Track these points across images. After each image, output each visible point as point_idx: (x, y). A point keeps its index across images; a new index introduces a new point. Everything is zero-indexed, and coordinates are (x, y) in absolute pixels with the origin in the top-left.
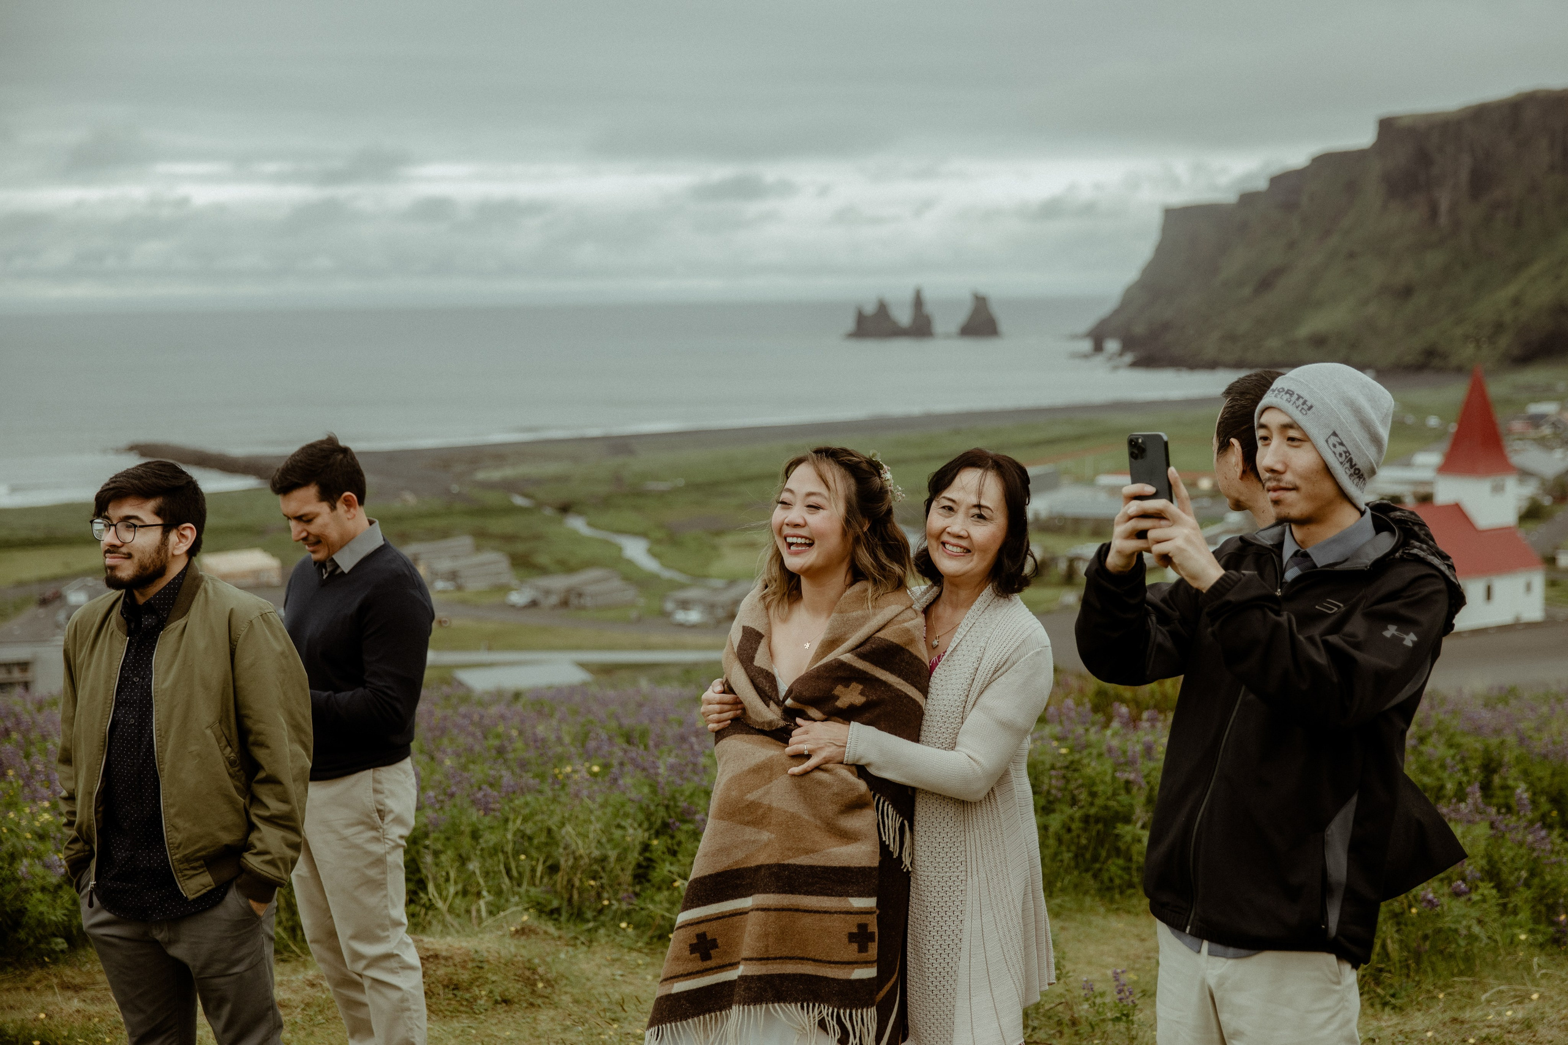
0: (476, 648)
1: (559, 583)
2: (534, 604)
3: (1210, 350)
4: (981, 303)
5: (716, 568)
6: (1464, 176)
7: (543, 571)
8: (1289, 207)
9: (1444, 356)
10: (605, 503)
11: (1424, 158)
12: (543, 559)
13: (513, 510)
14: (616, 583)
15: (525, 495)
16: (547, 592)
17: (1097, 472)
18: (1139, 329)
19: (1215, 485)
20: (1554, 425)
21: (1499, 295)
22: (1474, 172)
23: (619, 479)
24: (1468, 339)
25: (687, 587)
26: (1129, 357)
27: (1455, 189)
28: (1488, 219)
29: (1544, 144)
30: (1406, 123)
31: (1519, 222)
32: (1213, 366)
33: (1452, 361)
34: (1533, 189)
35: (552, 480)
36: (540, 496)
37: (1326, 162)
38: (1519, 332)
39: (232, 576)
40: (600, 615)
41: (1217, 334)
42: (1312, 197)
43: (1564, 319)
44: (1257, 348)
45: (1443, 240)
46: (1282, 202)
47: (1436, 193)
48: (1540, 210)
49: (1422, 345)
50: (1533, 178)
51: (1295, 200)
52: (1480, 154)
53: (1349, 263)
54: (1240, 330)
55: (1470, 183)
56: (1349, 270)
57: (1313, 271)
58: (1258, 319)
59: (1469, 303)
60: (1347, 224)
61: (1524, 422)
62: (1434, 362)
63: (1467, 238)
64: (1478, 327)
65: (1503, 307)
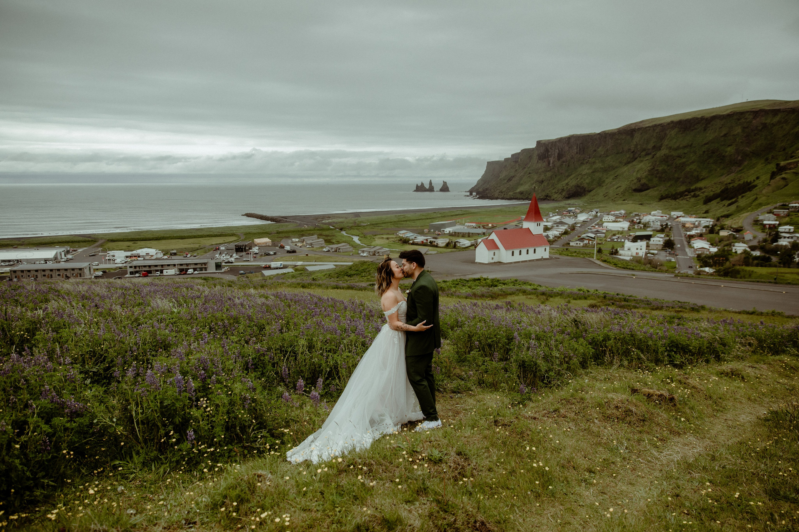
0: (313, 262)
1: (335, 246)
2: (328, 251)
3: (496, 195)
4: (445, 183)
5: (373, 243)
6: (556, 155)
7: (333, 243)
8: (516, 162)
9: (550, 197)
10: (351, 228)
11: (547, 151)
12: (334, 241)
13: (329, 229)
14: (348, 247)
15: (333, 226)
16: (332, 248)
17: (466, 222)
18: (481, 190)
19: (492, 225)
20: (573, 213)
21: (563, 183)
22: (559, 154)
23: (355, 223)
24: (556, 193)
25: (365, 247)
26: (478, 196)
27: (554, 158)
28: (562, 165)
29: (575, 147)
30: (543, 142)
31: (569, 166)
32: (497, 198)
33: (552, 198)
34: (572, 158)
35: (340, 222)
36: (336, 226)
37: (524, 151)
38: (567, 191)
39: (260, 244)
40: (343, 254)
41: (498, 191)
42: (521, 159)
43: (578, 188)
44: (507, 194)
45: (551, 170)
46: (514, 160)
47: (550, 159)
48: (574, 163)
49: (545, 194)
50: (572, 155)
51: (517, 160)
52: (560, 149)
53: (529, 175)
54: (503, 190)
55: (558, 156)
56: (529, 177)
57: (521, 177)
58: (508, 188)
59: (556, 184)
60: (529, 166)
61: (566, 212)
62: (547, 198)
63: (556, 169)
64: (558, 190)
65: (564, 185)
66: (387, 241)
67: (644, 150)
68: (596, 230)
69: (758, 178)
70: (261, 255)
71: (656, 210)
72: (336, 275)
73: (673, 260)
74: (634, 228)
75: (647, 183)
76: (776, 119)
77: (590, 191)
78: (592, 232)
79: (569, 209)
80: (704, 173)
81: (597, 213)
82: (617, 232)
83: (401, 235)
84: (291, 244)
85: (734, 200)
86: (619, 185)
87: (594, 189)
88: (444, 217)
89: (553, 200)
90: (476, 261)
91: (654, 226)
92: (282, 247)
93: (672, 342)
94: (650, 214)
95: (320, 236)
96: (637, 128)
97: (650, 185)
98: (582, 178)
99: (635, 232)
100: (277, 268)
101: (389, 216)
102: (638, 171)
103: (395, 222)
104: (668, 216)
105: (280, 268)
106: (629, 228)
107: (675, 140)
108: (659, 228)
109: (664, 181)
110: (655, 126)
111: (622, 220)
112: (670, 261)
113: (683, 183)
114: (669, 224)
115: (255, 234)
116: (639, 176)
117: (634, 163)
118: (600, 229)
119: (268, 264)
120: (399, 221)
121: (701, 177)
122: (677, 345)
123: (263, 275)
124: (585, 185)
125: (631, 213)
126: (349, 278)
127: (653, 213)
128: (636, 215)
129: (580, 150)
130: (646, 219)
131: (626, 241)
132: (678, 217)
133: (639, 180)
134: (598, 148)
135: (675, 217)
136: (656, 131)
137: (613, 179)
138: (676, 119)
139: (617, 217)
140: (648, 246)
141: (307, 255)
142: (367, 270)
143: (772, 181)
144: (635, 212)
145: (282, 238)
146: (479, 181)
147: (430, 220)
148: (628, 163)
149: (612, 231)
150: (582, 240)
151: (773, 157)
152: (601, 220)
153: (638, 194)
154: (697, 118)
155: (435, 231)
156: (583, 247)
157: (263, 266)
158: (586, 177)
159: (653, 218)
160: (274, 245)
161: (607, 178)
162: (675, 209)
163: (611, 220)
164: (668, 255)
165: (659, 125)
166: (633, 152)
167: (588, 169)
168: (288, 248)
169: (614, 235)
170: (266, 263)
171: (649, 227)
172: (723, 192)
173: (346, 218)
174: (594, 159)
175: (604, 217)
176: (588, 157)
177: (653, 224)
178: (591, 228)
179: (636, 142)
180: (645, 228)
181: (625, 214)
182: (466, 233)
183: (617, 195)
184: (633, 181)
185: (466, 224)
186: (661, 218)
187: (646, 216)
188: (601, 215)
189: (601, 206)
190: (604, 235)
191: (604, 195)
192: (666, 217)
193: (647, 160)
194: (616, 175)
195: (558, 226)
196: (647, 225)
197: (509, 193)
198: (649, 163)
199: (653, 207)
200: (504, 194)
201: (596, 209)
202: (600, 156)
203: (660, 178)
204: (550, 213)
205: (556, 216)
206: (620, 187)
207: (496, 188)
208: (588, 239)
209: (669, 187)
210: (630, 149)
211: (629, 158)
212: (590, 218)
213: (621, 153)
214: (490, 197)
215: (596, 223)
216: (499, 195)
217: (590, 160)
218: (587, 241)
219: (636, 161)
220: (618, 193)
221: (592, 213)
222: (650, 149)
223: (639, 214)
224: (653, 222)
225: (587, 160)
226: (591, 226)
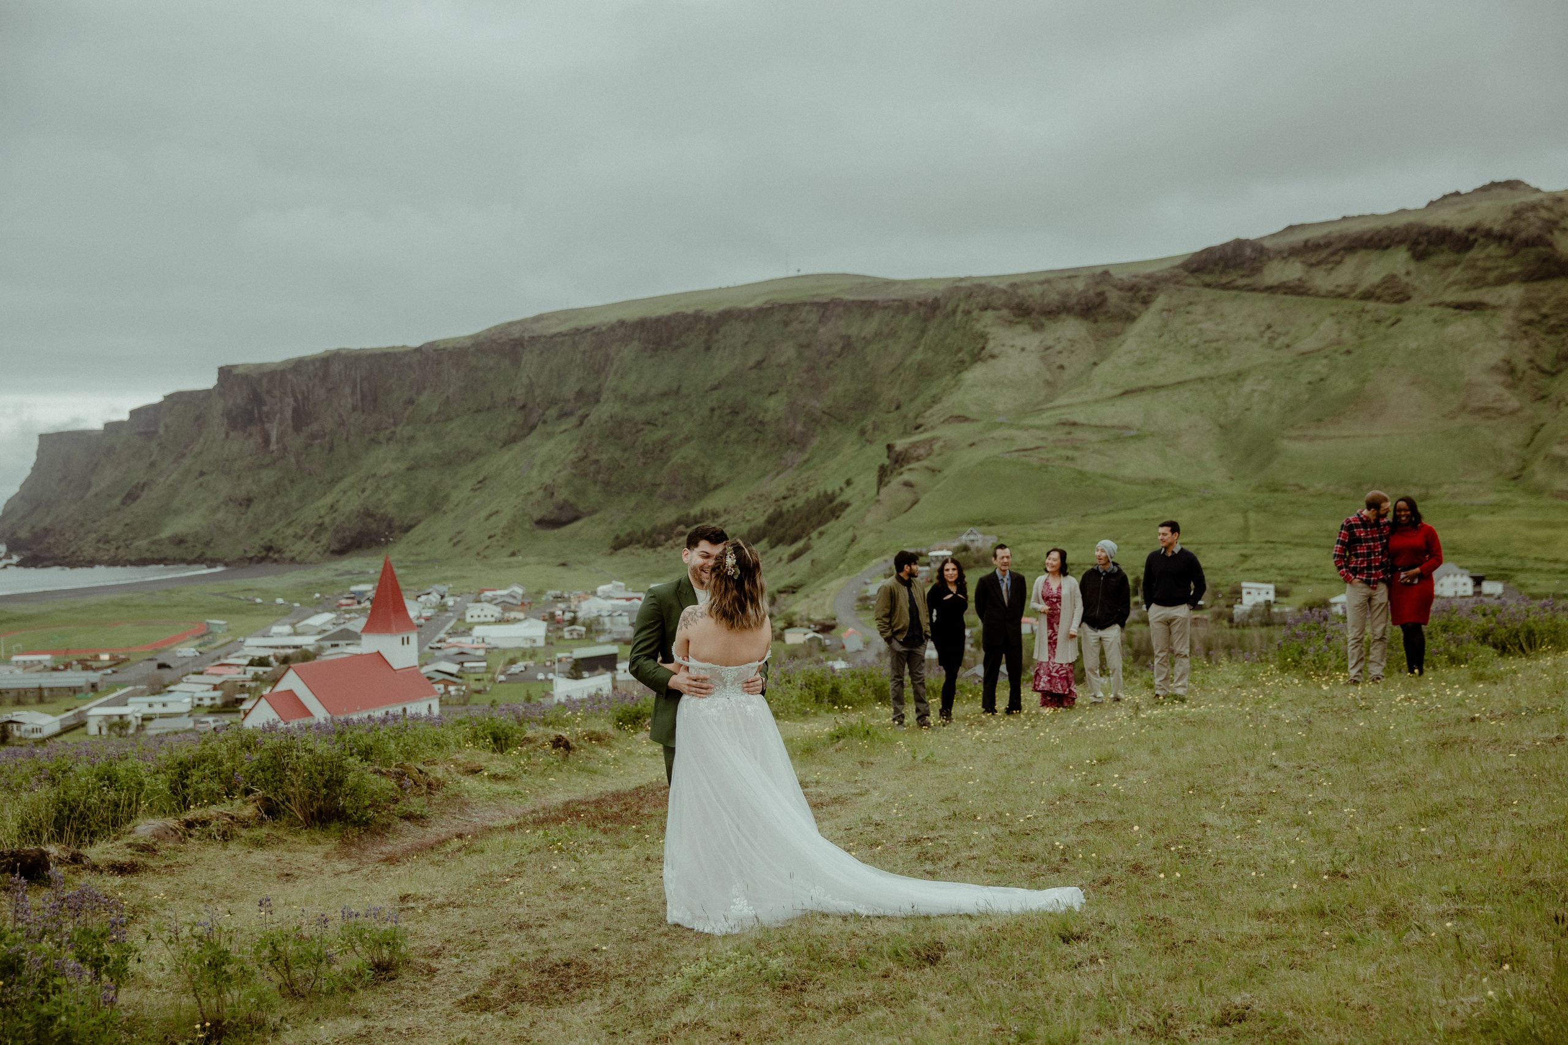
3: (88, 551)
6: (289, 413)
8: (149, 435)
9: (279, 551)
11: (257, 399)
18: (23, 534)
19: (111, 655)
21: (319, 503)
22: (295, 411)
24: (297, 537)
26: (16, 559)
27: (281, 424)
28: (308, 446)
29: (348, 391)
30: (241, 370)
31: (331, 449)
32: (91, 563)
33: (287, 555)
34: (342, 424)
37: (175, 400)
38: (336, 531)
41: (93, 536)
42: (167, 427)
43: (369, 520)
44: (127, 546)
45: (274, 462)
46: (141, 430)
47: (267, 426)
48: (347, 439)
49: (262, 543)
50: (340, 416)
51: (153, 429)
52: (299, 397)
53: (201, 479)
54: (113, 533)
55: (293, 418)
56: (201, 485)
57: (171, 485)
58: (127, 525)
59: (296, 510)
60: (197, 449)
61: (347, 598)
62: (271, 554)
63: (293, 460)
64: (305, 528)
65: (323, 512)
67: (553, 402)
68: (454, 650)
69: (848, 483)
71: (609, 582)
74: (561, 638)
75: (572, 499)
76: (872, 326)
77: (407, 529)
78: (447, 658)
79: (354, 588)
80: (719, 471)
81: (442, 597)
82: (518, 654)
85: (800, 544)
86: (493, 507)
87: (420, 521)
89: (292, 560)
91: (615, 629)
94: (594, 593)
96: (526, 335)
97: (581, 506)
98: (378, 487)
99: (568, 648)
102: (542, 464)
106: (547, 638)
107: (633, 377)
109: (619, 493)
110: (577, 331)
111: (521, 616)
113: (669, 497)
116: (547, 479)
117: (531, 440)
118: (467, 647)
121: (714, 482)
124: (392, 511)
125: (540, 593)
127: (601, 589)
128: (557, 598)
129: (363, 397)
130: (589, 608)
131: (553, 676)
133: (549, 491)
134: (419, 393)
136: (581, 348)
137: (474, 490)
138: (632, 315)
139: (506, 606)
140: (614, 687)
143: (883, 490)
144: (551, 587)
146: (9, 501)
148: (510, 441)
149: (505, 651)
151: (876, 428)
152: (462, 620)
153: (550, 533)
154: (685, 316)
158: (390, 484)
159: (608, 604)
161: (455, 487)
163: (489, 619)
165: (587, 330)
166: (523, 407)
167: (396, 460)
169: (513, 662)
171: (603, 631)
172: (771, 521)
174: (409, 428)
175: (467, 608)
176: (391, 421)
177: (612, 623)
178: (439, 645)
179: (528, 377)
180: (593, 635)
181: (524, 596)
182: (26, 691)
183: (490, 537)
184: (531, 493)
185: (15, 658)
186: (628, 603)
187: (585, 599)
188: (455, 602)
189: (448, 574)
190: (484, 664)
191: (451, 540)
192: (639, 599)
193: (566, 430)
194: (480, 478)
195: (337, 645)
196: (594, 628)
197: (136, 543)
198: (571, 442)
199: (597, 572)
200: (117, 548)
201: (436, 586)
202: (428, 420)
203: (607, 484)
204: (297, 605)
205: (317, 613)
206: (497, 512)
207: (82, 525)
208: (444, 680)
209: (634, 510)
210: (513, 399)
211: (513, 424)
212: (427, 613)
213: (489, 409)
214: (65, 557)
215: (448, 627)
216: (98, 550)
217: (398, 429)
218: (442, 686)
219: (534, 433)
220: (492, 533)
221: (430, 597)
222: (569, 401)
223: (566, 595)
224: (610, 615)
225: (388, 431)
226: (437, 639)
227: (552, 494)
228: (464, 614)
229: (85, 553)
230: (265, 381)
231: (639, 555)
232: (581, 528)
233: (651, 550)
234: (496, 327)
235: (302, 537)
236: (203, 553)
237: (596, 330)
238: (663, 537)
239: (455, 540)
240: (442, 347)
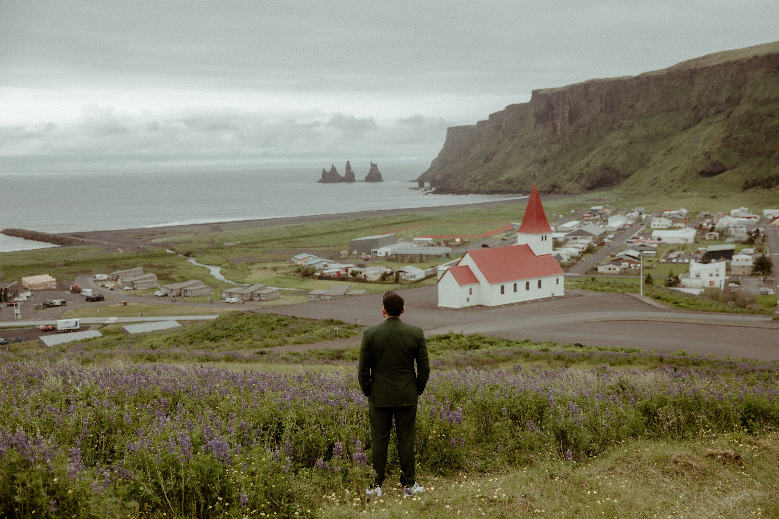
0: (136, 316)
1: (177, 286)
2: (166, 295)
3: (466, 186)
4: (374, 167)
5: (249, 279)
6: (567, 114)
7: (174, 281)
8: (498, 127)
9: (559, 188)
10: (205, 252)
11: (550, 107)
12: (174, 276)
13: (164, 255)
14: (202, 286)
15: (172, 250)
16: (172, 290)
17: (415, 236)
18: (438, 177)
19: (461, 239)
20: (601, 215)
21: (581, 162)
22: (570, 113)
23: (213, 242)
24: (569, 180)
25: (233, 287)
26: (434, 189)
27: (563, 119)
28: (576, 132)
29: (598, 101)
30: (543, 92)
31: (588, 133)
32: (467, 192)
33: (563, 190)
34: (594, 119)
35: (186, 242)
36: (178, 249)
37: (511, 108)
38: (589, 177)
39: (34, 285)
40: (193, 299)
41: (469, 179)
42: (506, 123)
43: (606, 171)
44: (485, 184)
45: (559, 140)
46: (494, 125)
47: (556, 121)
48: (597, 128)
49: (550, 183)
50: (594, 115)
51: (500, 124)
52: (573, 105)
53: (522, 150)
54: (478, 178)
55: (569, 117)
56: (522, 153)
57: (507, 153)
58: (485, 173)
59: (569, 166)
60: (520, 134)
61: (589, 213)
62: (555, 189)
63: (568, 139)
64: (573, 176)
65: (582, 167)
66: (274, 274)
67: (712, 105)
68: (640, 244)
70: (37, 308)
71: (738, 207)
72: (188, 340)
73: (771, 292)
74: (704, 239)
75: (721, 160)
77: (627, 176)
78: (634, 248)
79: (593, 208)
81: (640, 214)
82: (675, 247)
83: (299, 263)
84: (93, 284)
86: (675, 165)
87: (634, 172)
88: (374, 227)
89: (566, 192)
90: (440, 305)
91: (736, 235)
92: (76, 291)
93: (750, 406)
94: (729, 214)
95: (148, 267)
96: (698, 67)
97: (726, 164)
98: (612, 154)
99: (706, 245)
100: (68, 331)
101: (275, 227)
102: (705, 141)
103: (286, 238)
104: (759, 217)
105: (74, 331)
106: (695, 238)
107: (761, 88)
108: (745, 237)
109: (749, 157)
110: (729, 64)
111: (682, 225)
112: (766, 294)
114: (761, 230)
115: (22, 267)
116: (707, 148)
117: (699, 127)
118: (647, 242)
119: (51, 322)
120: (293, 237)
122: (756, 409)
123: (42, 345)
124: (618, 166)
125: (697, 213)
126: (213, 344)
127: (733, 211)
128: (706, 216)
129: (606, 105)
130: (723, 222)
131: (693, 261)
132: (774, 218)
133: (707, 155)
134: (637, 101)
135: (770, 217)
136: (730, 73)
137: (665, 155)
138: (762, 53)
139: (675, 220)
140: (728, 269)
141: (125, 304)
142: (245, 328)
144: (704, 210)
145: (76, 273)
146: (434, 161)
147: (349, 234)
148: (687, 127)
149: (667, 245)
150: (618, 261)
152: (649, 227)
153: (707, 179)
155: (359, 254)
156: (620, 274)
157: (42, 327)
158: (618, 152)
159: (735, 221)
160: (61, 287)
161: (654, 154)
162: (770, 205)
163: (664, 227)
164: (762, 283)
165: (735, 63)
166: (695, 108)
167: (622, 138)
168: (88, 292)
169: (672, 251)
170: (46, 322)
171: (730, 236)
173: (196, 234)
174: (630, 121)
175: (652, 220)
176: (621, 117)
177: (736, 231)
178: (632, 240)
179: (699, 90)
180: (723, 238)
181: (687, 214)
182: (415, 255)
183: (672, 181)
184: (697, 157)
185: (415, 239)
186: (748, 220)
187: (722, 217)
188: (647, 217)
189: (646, 201)
190: (654, 252)
191: (650, 182)
192: (755, 218)
193: (719, 121)
194: (669, 148)
195: (576, 238)
196: (725, 234)
197: (489, 183)
198: (722, 127)
199: (733, 202)
200: (480, 185)
201: (638, 208)
202: (641, 116)
203: (742, 151)
204: (561, 216)
205: (571, 220)
206: (677, 167)
207: (465, 173)
208: (629, 260)
209: (758, 166)
210: (690, 104)
211: (688, 118)
212: (630, 222)
213: (675, 109)
214: (455, 189)
215: (640, 231)
216: (471, 186)
217: (624, 122)
218: (627, 264)
219: (701, 123)
220: (673, 179)
221: (633, 214)
222: (722, 104)
223: (712, 215)
224: (734, 227)
225: (618, 123)
226: (632, 237)
227: (709, 157)
228: (650, 224)
229: (464, 187)
230: (555, 97)
231: (759, 193)
232: (726, 176)
233: (767, 190)
234: (681, 63)
235: (571, 180)
236: (521, 188)
237: (740, 63)
238: (775, 182)
239: (653, 183)
240: (650, 75)
